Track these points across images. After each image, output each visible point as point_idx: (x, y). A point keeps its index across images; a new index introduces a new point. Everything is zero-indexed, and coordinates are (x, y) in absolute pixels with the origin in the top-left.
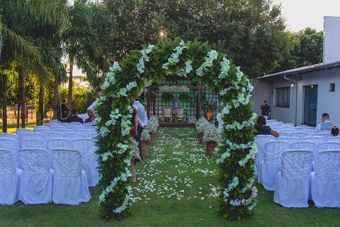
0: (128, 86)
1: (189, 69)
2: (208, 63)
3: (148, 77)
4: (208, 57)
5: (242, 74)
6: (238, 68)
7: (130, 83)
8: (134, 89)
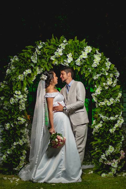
0: (24, 73)
1: (70, 59)
2: (84, 55)
3: (39, 66)
4: (84, 51)
5: (110, 63)
6: (107, 59)
7: (26, 71)
8: (29, 75)
